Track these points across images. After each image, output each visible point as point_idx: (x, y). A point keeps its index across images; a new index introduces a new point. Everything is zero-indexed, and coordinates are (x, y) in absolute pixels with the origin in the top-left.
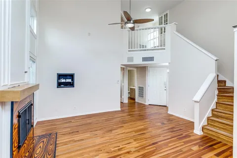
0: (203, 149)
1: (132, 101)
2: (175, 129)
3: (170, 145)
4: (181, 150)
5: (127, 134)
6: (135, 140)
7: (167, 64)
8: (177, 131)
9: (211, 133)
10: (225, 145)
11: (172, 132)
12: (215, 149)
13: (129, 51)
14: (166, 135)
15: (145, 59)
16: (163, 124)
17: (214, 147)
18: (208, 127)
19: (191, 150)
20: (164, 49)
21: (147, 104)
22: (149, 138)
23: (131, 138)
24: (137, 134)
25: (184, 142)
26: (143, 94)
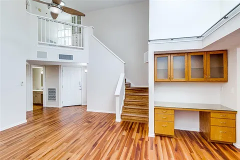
0: (129, 132)
1: (39, 107)
2: (102, 124)
3: (108, 139)
4: (118, 140)
5: (57, 150)
6: (73, 152)
7: (85, 64)
8: (104, 124)
9: (126, 118)
10: (136, 123)
11: (101, 127)
12: (134, 128)
13: (39, 44)
14: (98, 132)
15: (61, 57)
16: (89, 122)
17: (133, 127)
18: (124, 114)
19: (123, 136)
20: (83, 49)
21: (60, 106)
22: (86, 142)
23: (66, 151)
24: (70, 143)
25: (115, 132)
26: (55, 97)
